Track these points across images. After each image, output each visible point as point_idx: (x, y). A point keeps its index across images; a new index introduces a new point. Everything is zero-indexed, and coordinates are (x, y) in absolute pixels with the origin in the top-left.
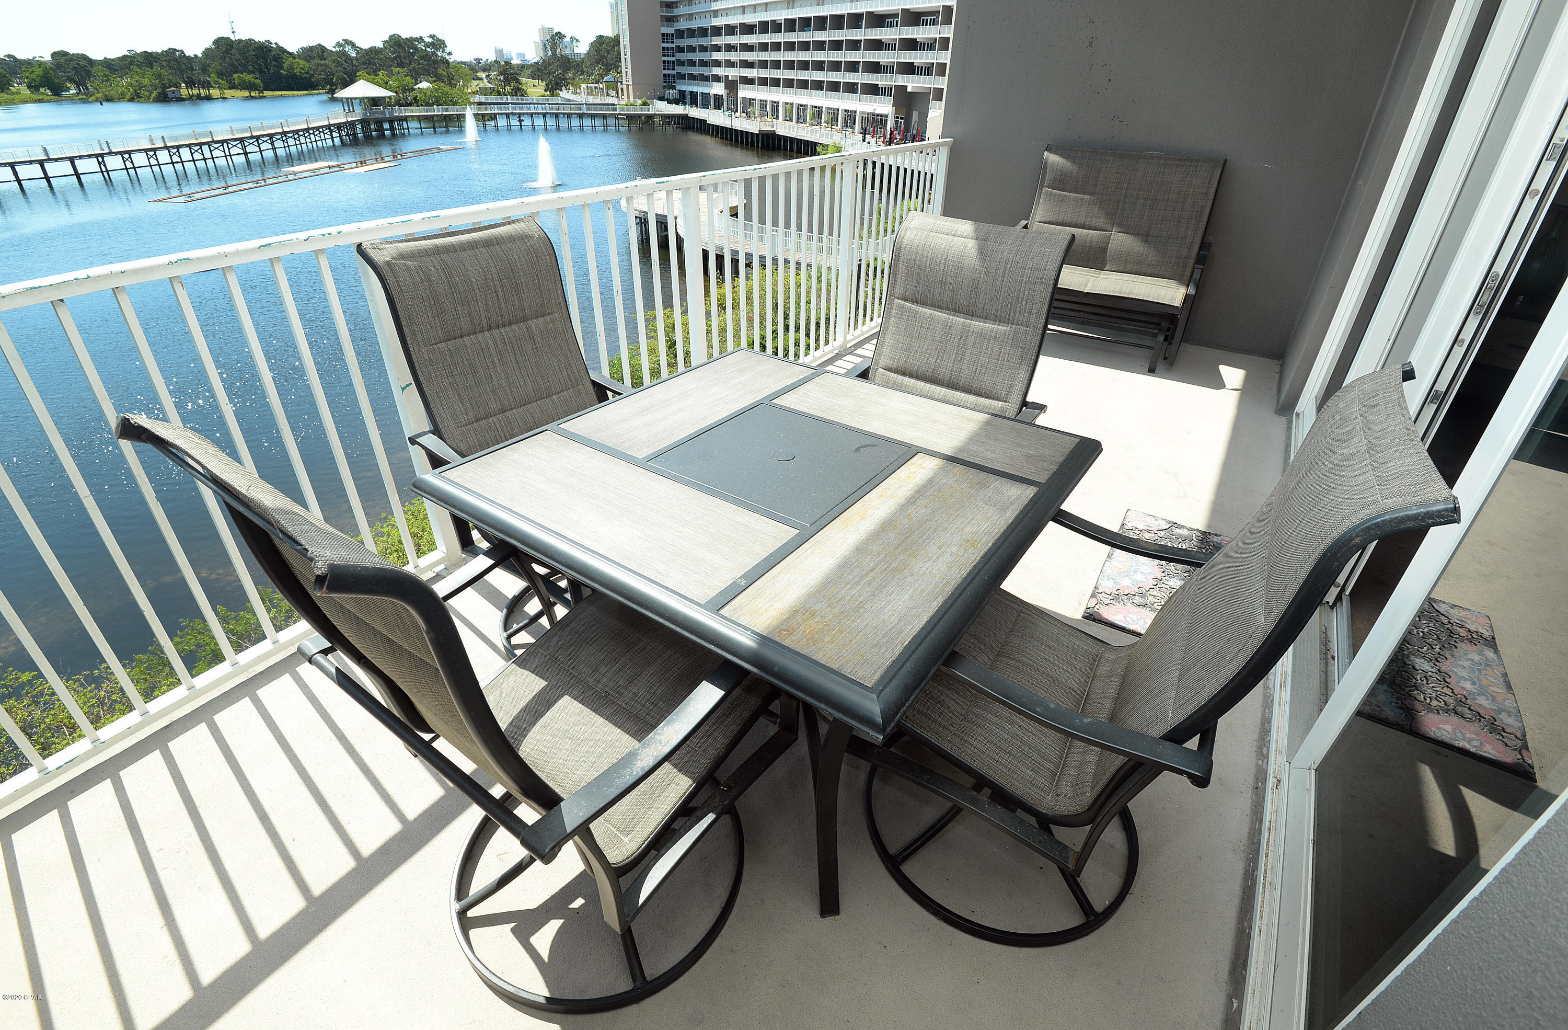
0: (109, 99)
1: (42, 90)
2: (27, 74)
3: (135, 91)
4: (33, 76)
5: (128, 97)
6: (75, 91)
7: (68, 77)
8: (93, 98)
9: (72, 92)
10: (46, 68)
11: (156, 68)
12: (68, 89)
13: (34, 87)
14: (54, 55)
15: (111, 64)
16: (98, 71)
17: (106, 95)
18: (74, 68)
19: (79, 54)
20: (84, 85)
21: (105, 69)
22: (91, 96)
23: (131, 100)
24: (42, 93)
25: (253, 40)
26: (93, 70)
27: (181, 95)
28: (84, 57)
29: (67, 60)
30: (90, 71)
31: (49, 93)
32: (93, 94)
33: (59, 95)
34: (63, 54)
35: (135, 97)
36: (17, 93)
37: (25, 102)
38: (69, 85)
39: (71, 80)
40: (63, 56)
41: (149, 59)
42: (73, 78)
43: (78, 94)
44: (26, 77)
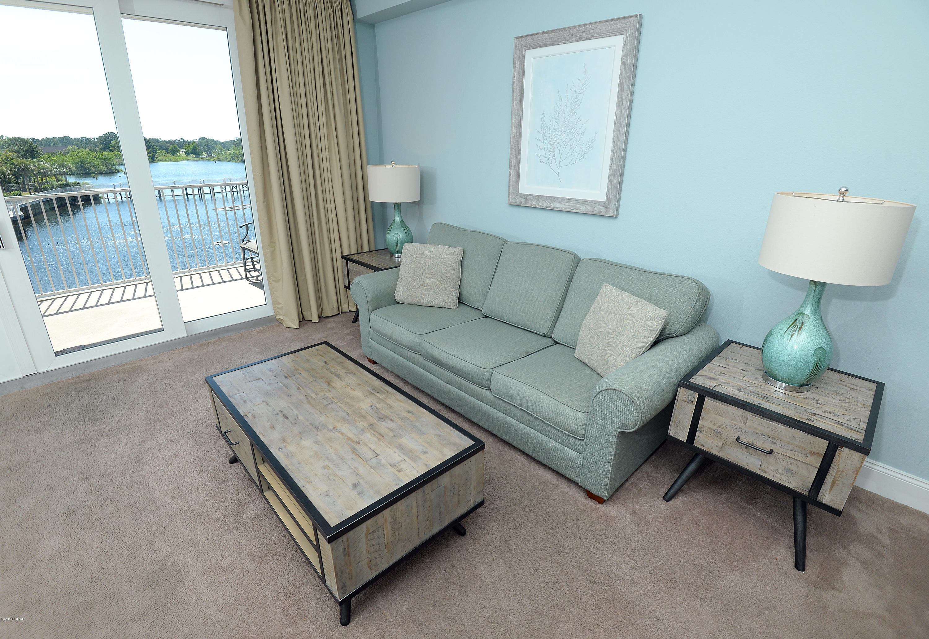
0: (218, 160)
1: (191, 155)
2: (186, 148)
3: (232, 156)
4: (189, 148)
5: (228, 160)
6: (206, 156)
8: (211, 159)
9: (204, 156)
10: (195, 145)
13: (187, 154)
14: (199, 139)
15: (226, 144)
16: (218, 147)
17: (218, 158)
18: (207, 146)
20: (210, 153)
24: (191, 157)
28: (213, 140)
29: (205, 141)
30: (214, 147)
31: (194, 156)
33: (198, 157)
36: (180, 156)
37: (182, 160)
39: (205, 151)
40: (204, 139)
42: (206, 150)
43: (207, 157)
44: (186, 149)
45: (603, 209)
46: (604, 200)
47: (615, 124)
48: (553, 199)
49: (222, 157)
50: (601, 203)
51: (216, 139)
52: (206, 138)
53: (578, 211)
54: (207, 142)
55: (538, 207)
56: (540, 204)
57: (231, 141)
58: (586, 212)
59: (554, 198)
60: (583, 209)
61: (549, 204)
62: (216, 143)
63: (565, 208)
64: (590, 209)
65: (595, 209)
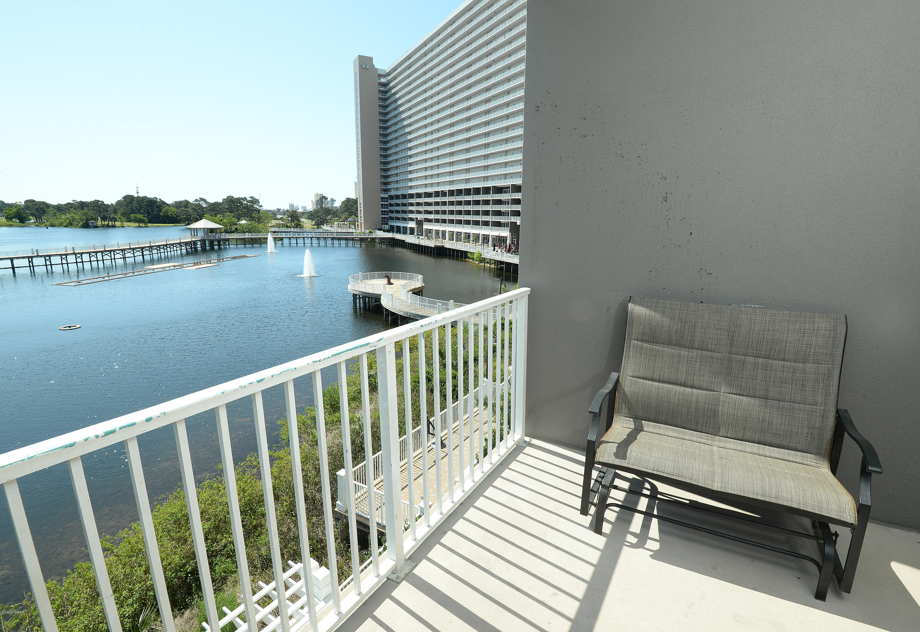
0: (52, 226)
1: (14, 220)
2: (7, 211)
3: (70, 222)
4: (11, 212)
5: (64, 225)
7: (31, 213)
9: (32, 221)
10: (19, 209)
11: (86, 210)
12: (30, 219)
13: (9, 218)
14: (25, 202)
15: (60, 207)
16: (51, 211)
17: (52, 224)
18: (37, 209)
19: (41, 202)
20: (40, 218)
21: (54, 210)
22: (42, 224)
23: (66, 226)
24: (14, 222)
25: (147, 197)
26: (47, 210)
27: (97, 225)
28: (44, 203)
29: (33, 204)
30: (45, 211)
31: (18, 221)
32: (44, 223)
33: (23, 222)
34: (32, 201)
35: (69, 225)
38: (31, 217)
39: (32, 215)
40: (32, 202)
41: (82, 205)
42: (34, 214)
43: (35, 222)
44: (7, 213)
49: (56, 222)
51: (48, 201)
52: (34, 201)
54: (36, 204)
57: (68, 204)
62: (47, 206)
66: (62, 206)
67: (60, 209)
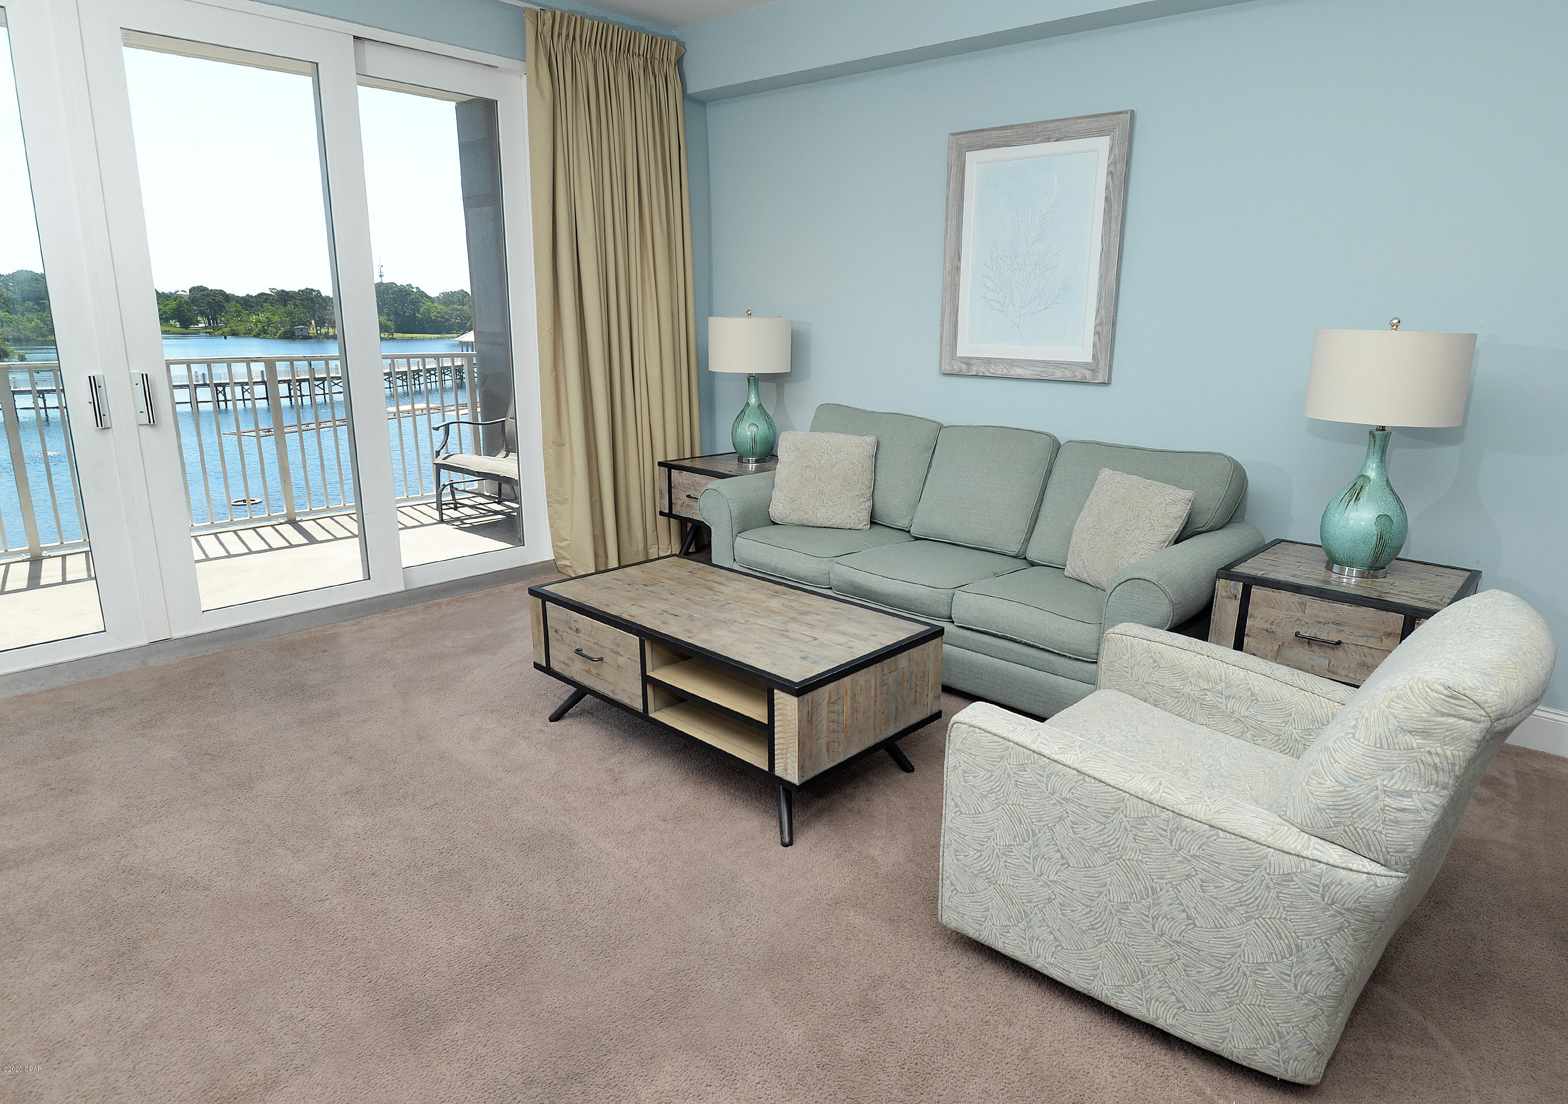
0: (234, 334)
1: (172, 322)
3: (263, 327)
4: (168, 307)
5: (254, 333)
6: (204, 325)
7: (200, 310)
8: (220, 332)
9: (201, 325)
10: (181, 302)
11: (290, 307)
12: (199, 322)
14: (191, 290)
16: (232, 307)
17: (233, 330)
18: (209, 303)
19: (217, 290)
20: (215, 319)
21: (238, 305)
22: (218, 330)
23: (257, 336)
24: (171, 325)
25: (395, 284)
26: (227, 305)
27: (309, 333)
28: (222, 293)
29: (204, 295)
30: (224, 307)
31: (178, 324)
32: (221, 329)
33: (186, 327)
34: (201, 289)
35: (262, 333)
38: (199, 318)
39: (202, 314)
40: (201, 291)
41: (284, 297)
42: (205, 312)
43: (206, 327)
45: (1088, 374)
46: (1089, 359)
47: (1101, 254)
48: (1012, 363)
49: (241, 328)
50: (1084, 365)
51: (228, 290)
52: (206, 289)
53: (1051, 378)
54: (208, 295)
55: (988, 375)
56: (992, 371)
57: (261, 295)
58: (1063, 378)
59: (1013, 360)
60: (1058, 375)
61: (1005, 371)
62: (227, 298)
63: (1031, 375)
64: (1068, 375)
65: (1077, 374)
66: (252, 300)
67: (249, 303)
